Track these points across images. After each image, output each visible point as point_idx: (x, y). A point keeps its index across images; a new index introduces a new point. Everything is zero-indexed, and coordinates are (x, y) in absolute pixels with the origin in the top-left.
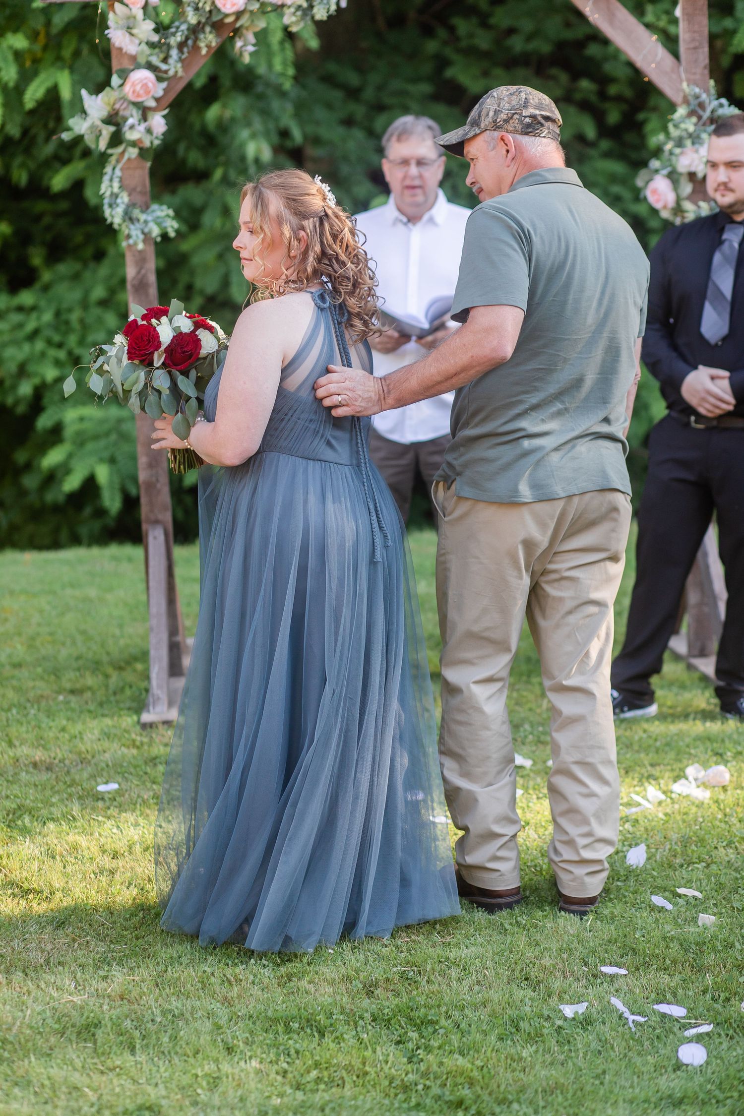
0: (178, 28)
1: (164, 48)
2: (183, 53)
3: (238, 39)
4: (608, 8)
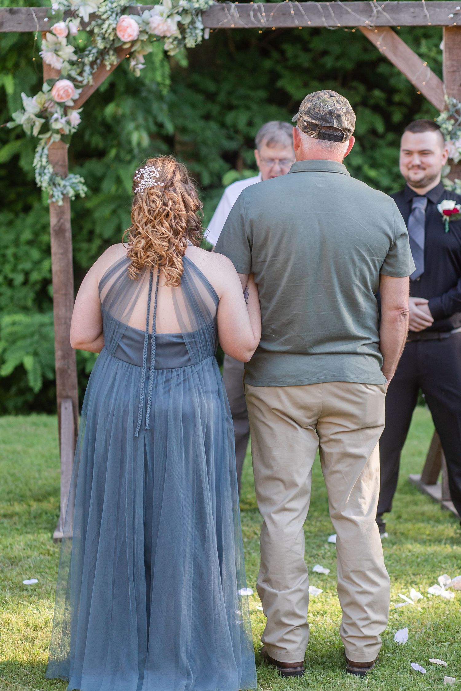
0: (90, 51)
1: (80, 65)
2: (94, 69)
3: (132, 60)
4: (393, 43)
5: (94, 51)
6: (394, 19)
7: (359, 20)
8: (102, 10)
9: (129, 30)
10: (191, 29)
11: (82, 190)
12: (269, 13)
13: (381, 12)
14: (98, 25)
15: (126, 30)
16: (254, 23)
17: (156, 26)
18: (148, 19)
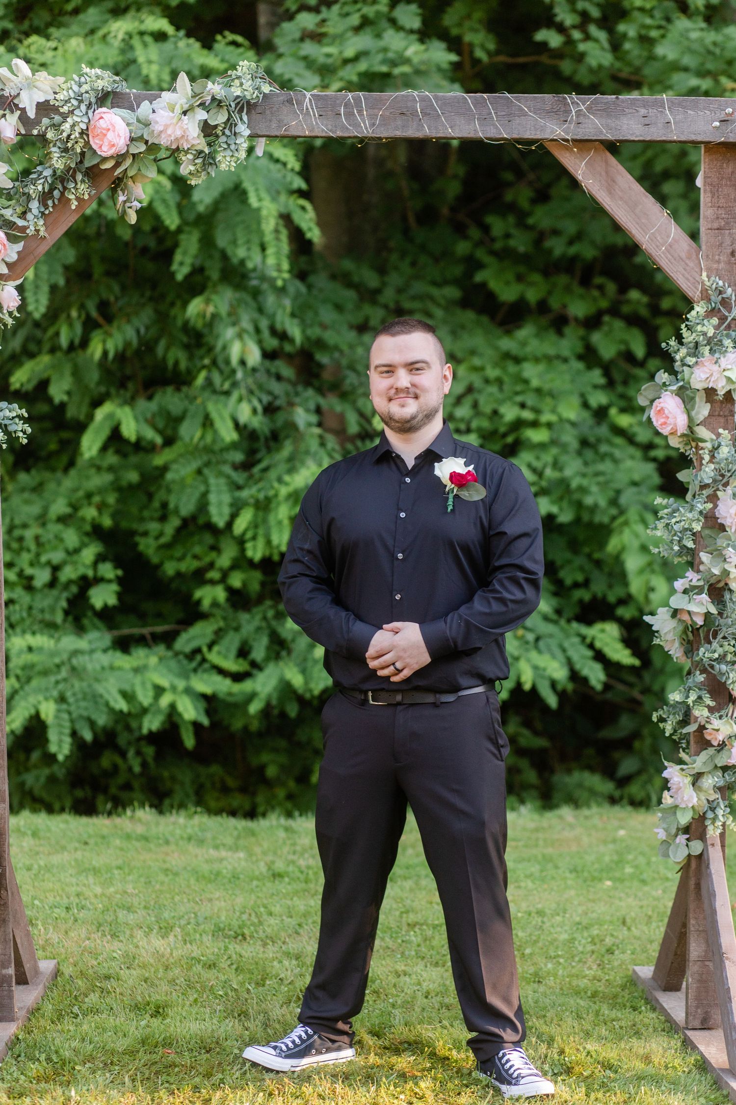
0: (40, 173)
1: (21, 199)
2: (47, 208)
3: (120, 193)
4: (607, 172)
5: (47, 173)
6: (609, 128)
7: (543, 129)
8: (60, 97)
9: (110, 136)
10: (228, 137)
11: (22, 431)
12: (376, 111)
13: (585, 115)
14: (54, 125)
15: (105, 135)
16: (347, 128)
17: (161, 128)
18: (148, 116)
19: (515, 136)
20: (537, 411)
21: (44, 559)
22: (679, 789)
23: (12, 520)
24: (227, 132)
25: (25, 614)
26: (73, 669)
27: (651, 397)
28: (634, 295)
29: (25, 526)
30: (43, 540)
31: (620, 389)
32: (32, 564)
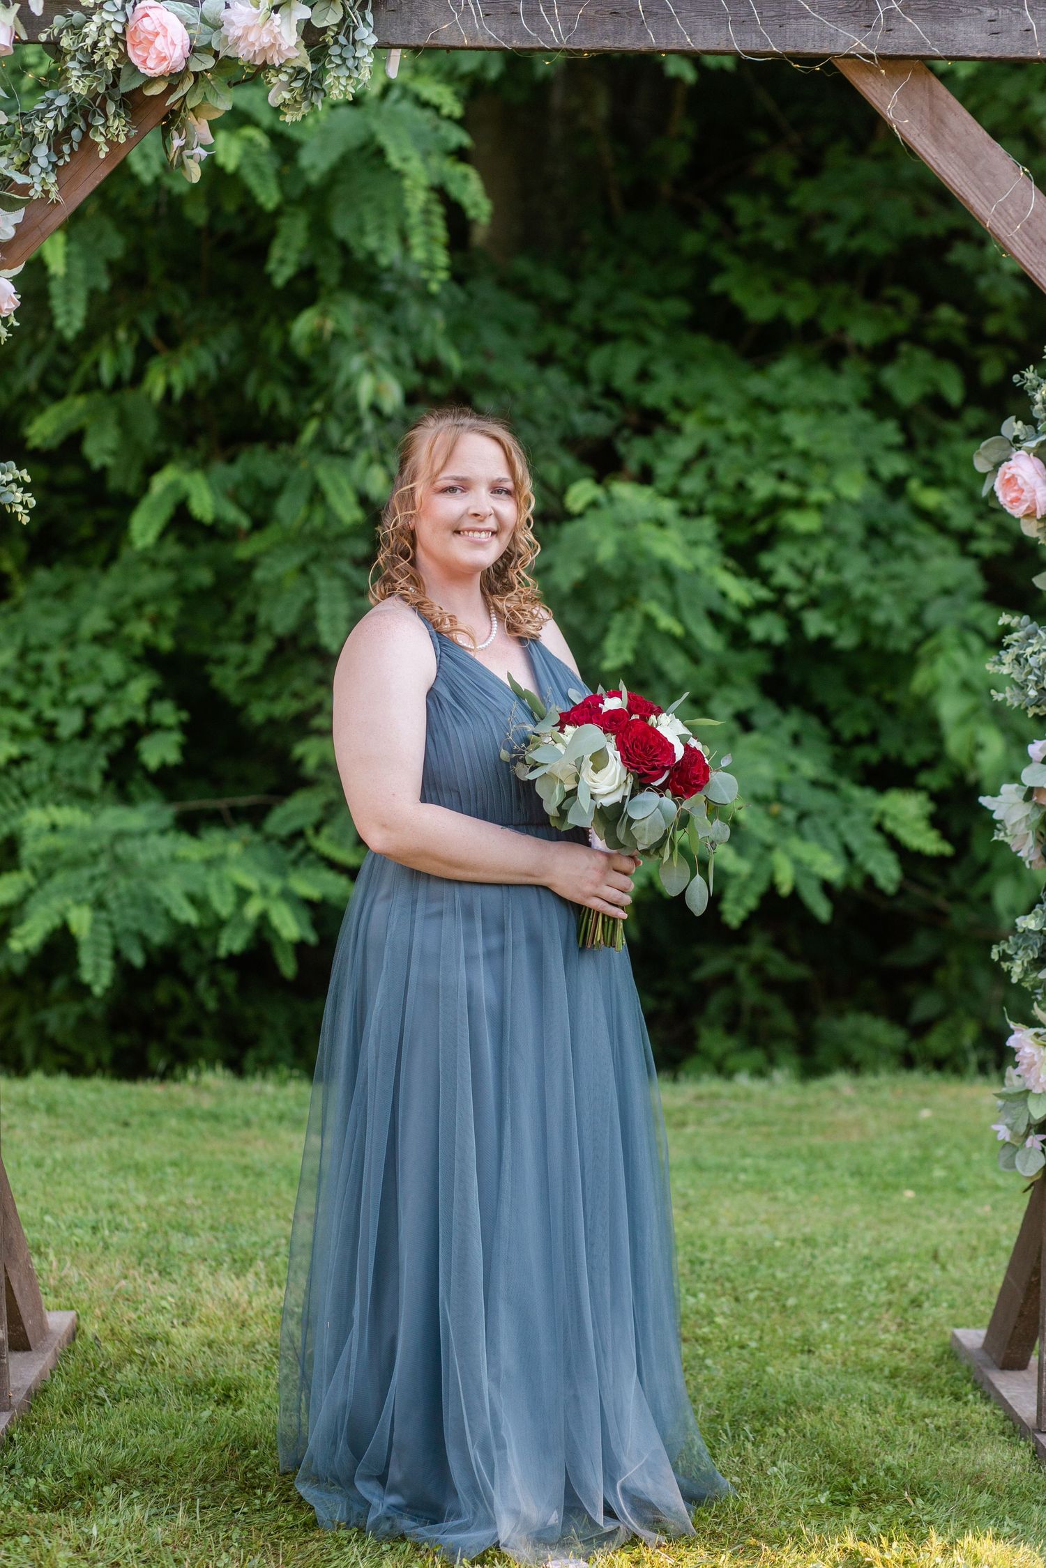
0: (50, 102)
1: (24, 144)
2: (60, 154)
3: (175, 134)
4: (931, 108)
5: (62, 101)
6: (936, 38)
7: (833, 38)
9: (159, 43)
10: (342, 46)
11: (21, 503)
12: (573, 8)
13: (899, 17)
14: (72, 27)
15: (152, 43)
16: (529, 35)
17: (238, 32)
18: (218, 13)
19: (790, 49)
20: (802, 484)
21: (72, 695)
22: (1032, 1065)
23: (25, 639)
24: (342, 39)
25: (45, 777)
26: (116, 860)
27: (995, 458)
28: (945, 313)
29: (44, 648)
30: (73, 667)
31: (924, 452)
32: (55, 704)
